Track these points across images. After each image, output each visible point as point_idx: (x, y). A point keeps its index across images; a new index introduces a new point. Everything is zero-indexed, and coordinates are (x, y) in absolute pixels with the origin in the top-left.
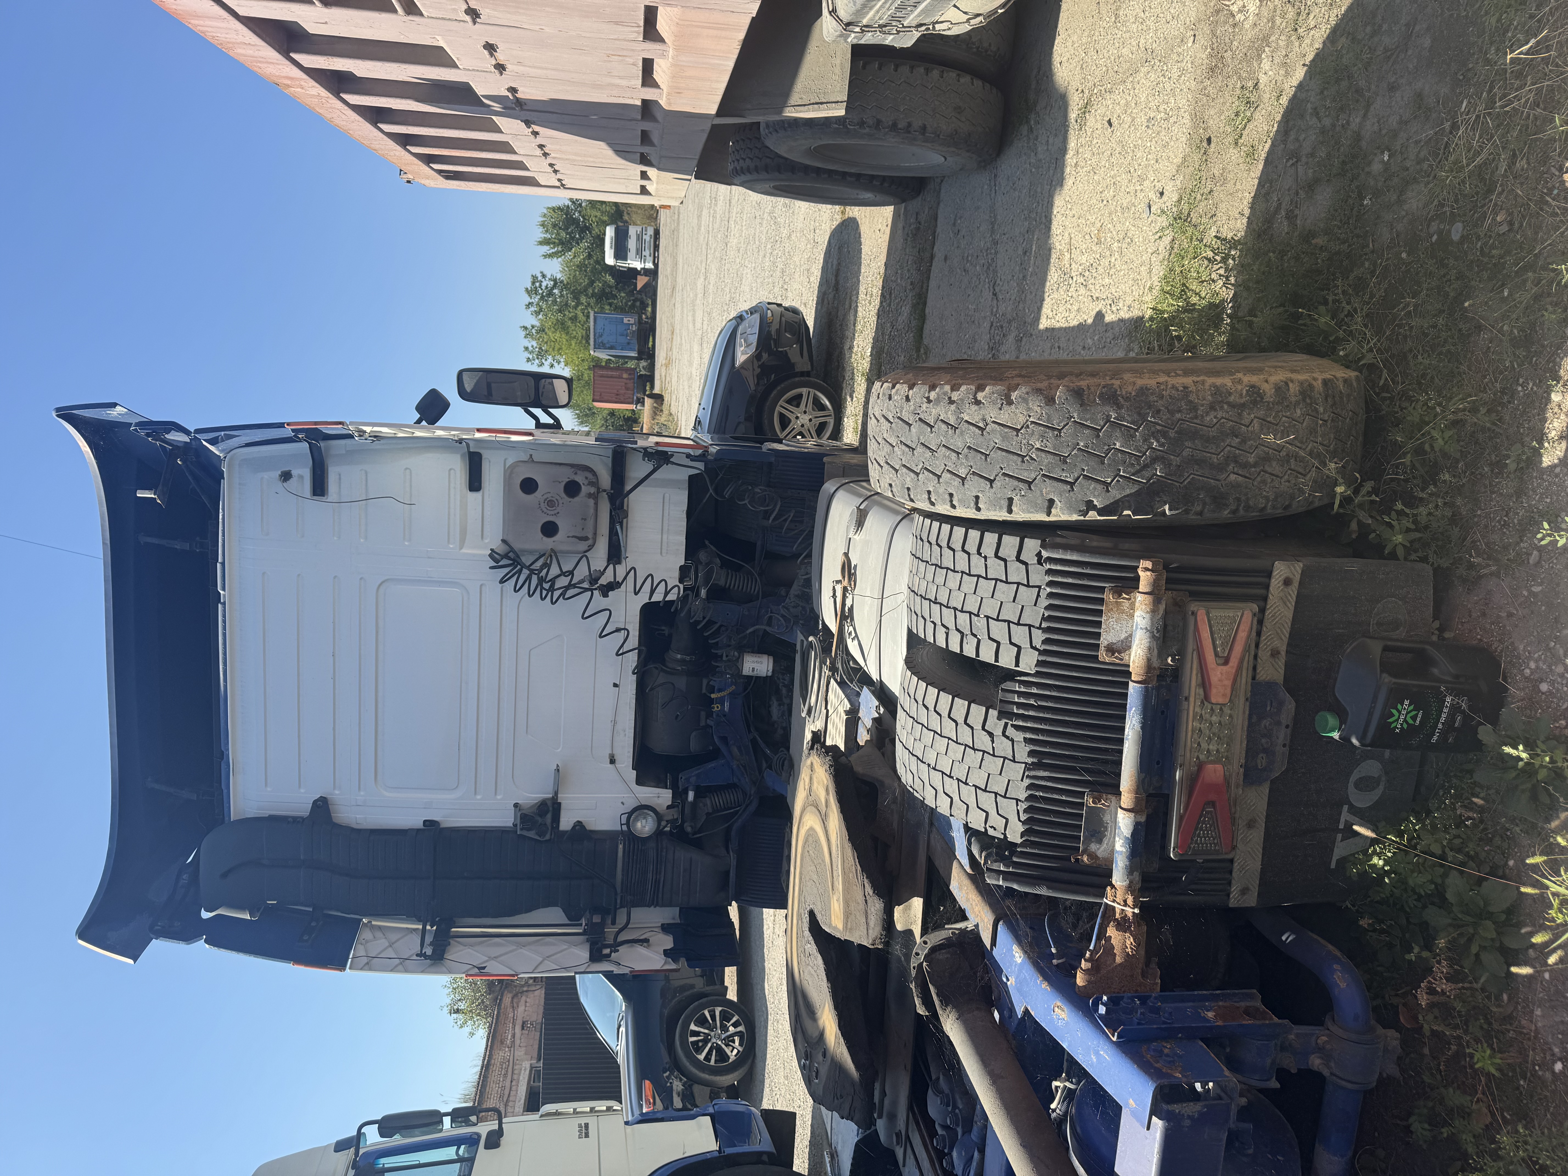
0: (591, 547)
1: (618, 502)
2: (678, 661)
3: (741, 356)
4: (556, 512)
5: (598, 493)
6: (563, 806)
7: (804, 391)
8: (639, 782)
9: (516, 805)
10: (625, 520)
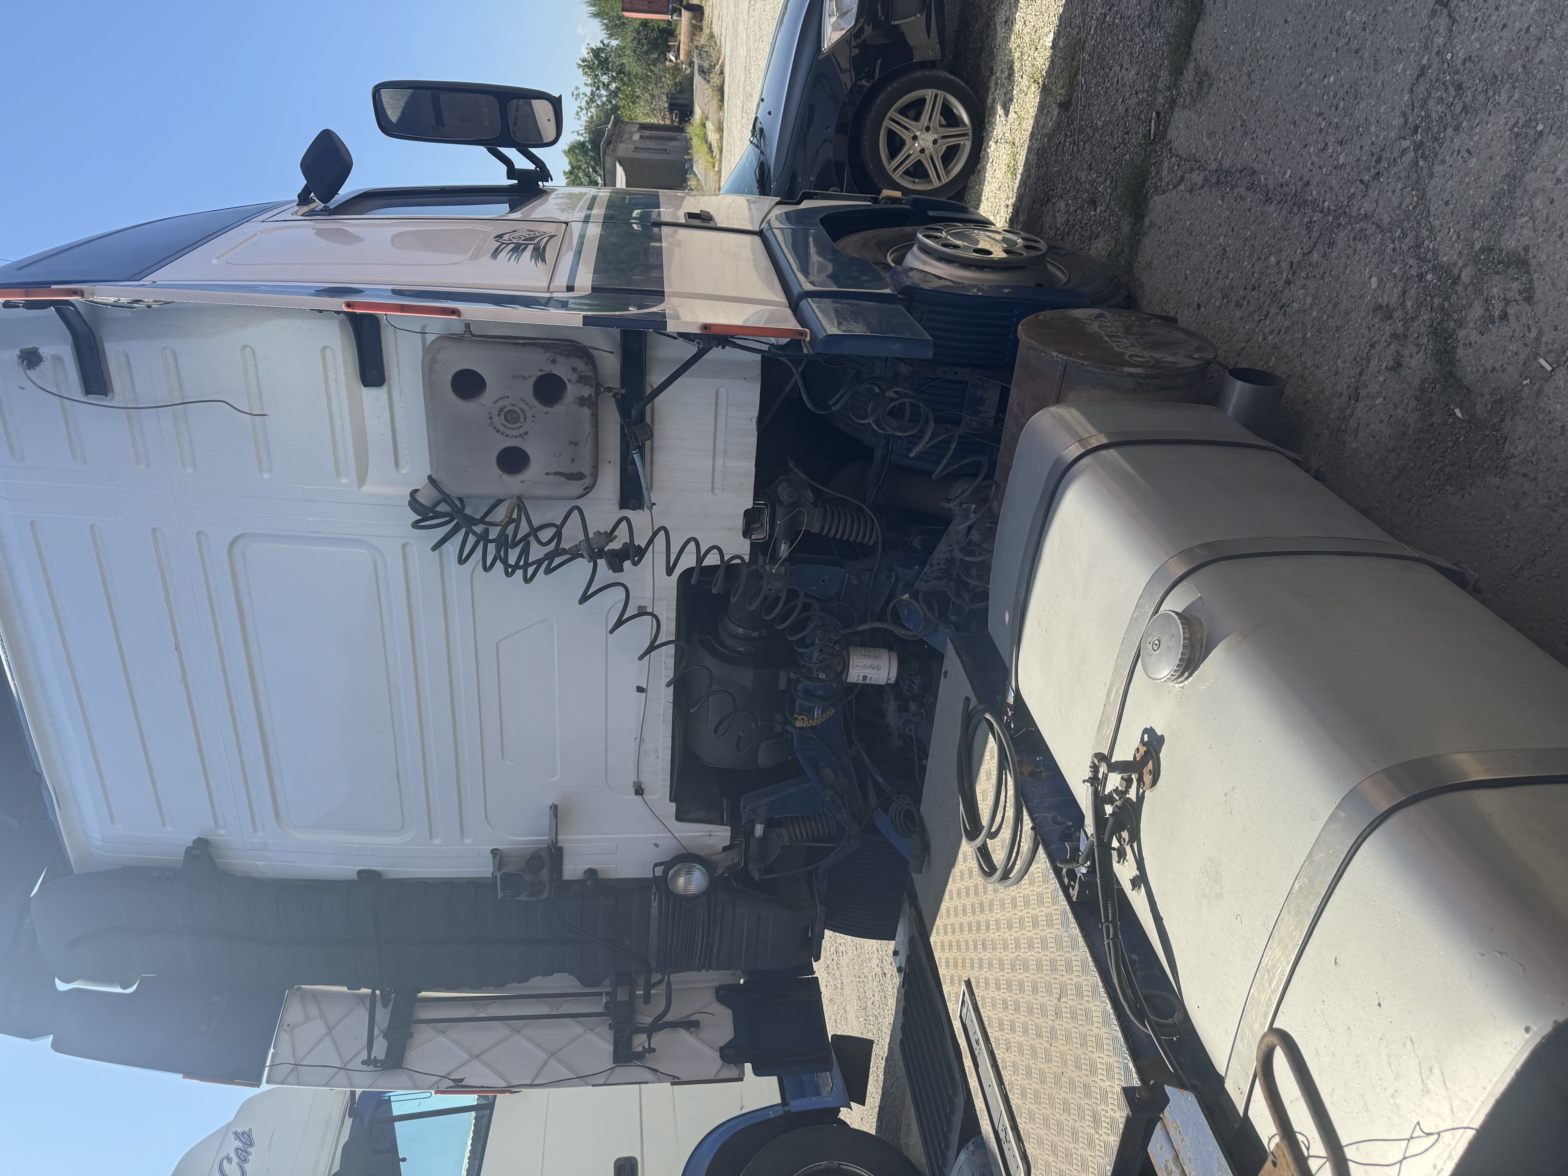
0: (588, 490)
1: (634, 413)
2: (737, 637)
3: (831, 35)
4: (522, 431)
5: (597, 395)
6: (566, 851)
7: (929, 94)
8: (680, 817)
9: (494, 852)
10: (648, 443)
